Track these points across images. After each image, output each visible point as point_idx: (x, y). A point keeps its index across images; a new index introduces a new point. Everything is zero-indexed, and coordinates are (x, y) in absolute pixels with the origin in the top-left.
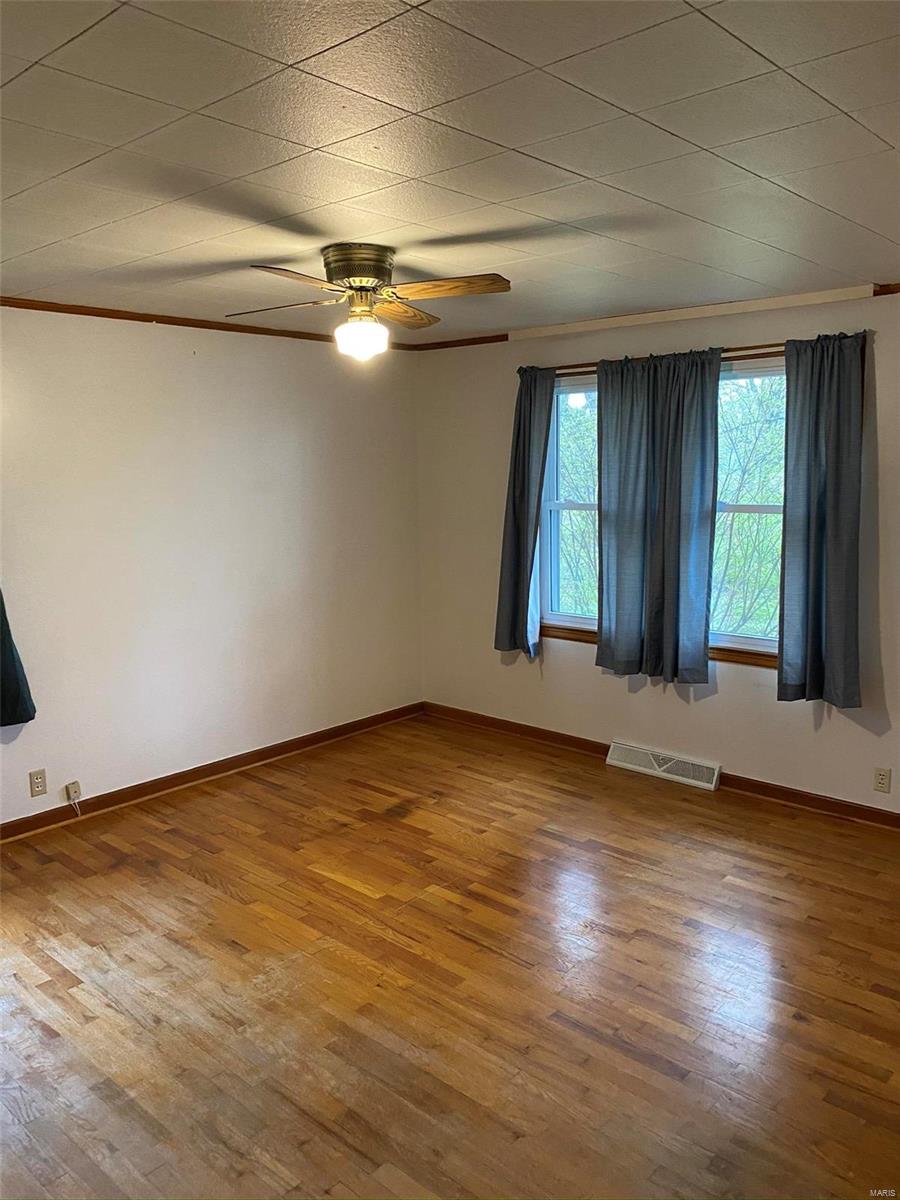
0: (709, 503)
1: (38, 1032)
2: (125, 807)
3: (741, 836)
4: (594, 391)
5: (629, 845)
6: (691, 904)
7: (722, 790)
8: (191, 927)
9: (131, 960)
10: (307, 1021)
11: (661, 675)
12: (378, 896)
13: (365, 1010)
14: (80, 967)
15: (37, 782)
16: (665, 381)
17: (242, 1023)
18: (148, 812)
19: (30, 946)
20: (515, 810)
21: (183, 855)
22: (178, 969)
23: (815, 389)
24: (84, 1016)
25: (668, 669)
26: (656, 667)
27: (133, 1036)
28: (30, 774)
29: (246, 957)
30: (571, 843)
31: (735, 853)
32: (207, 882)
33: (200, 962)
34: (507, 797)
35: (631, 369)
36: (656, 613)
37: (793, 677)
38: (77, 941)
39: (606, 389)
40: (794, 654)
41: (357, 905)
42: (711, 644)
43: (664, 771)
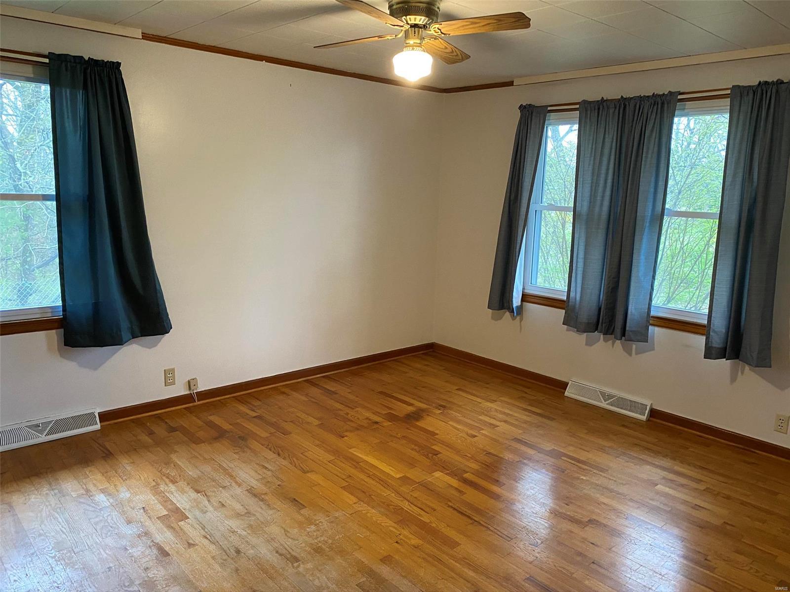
0: (659, 208)
1: (155, 551)
2: (228, 398)
3: (667, 456)
4: (576, 123)
5: (583, 455)
6: (631, 504)
7: (651, 421)
8: (266, 485)
9: (223, 505)
10: (344, 564)
11: (612, 334)
12: (398, 476)
13: (386, 560)
14: (188, 507)
15: (169, 377)
16: (631, 117)
17: (296, 559)
18: (242, 403)
19: (155, 490)
20: (498, 423)
21: (264, 434)
22: (255, 515)
23: (753, 124)
24: (188, 542)
25: (618, 331)
26: (608, 329)
27: (220, 561)
28: (165, 370)
29: (303, 511)
30: (540, 450)
31: (664, 469)
32: (279, 455)
33: (271, 512)
34: (492, 413)
35: (605, 106)
36: (612, 288)
37: (717, 341)
38: (187, 489)
39: (586, 122)
40: (720, 324)
41: (384, 481)
42: (653, 313)
43: (607, 404)
